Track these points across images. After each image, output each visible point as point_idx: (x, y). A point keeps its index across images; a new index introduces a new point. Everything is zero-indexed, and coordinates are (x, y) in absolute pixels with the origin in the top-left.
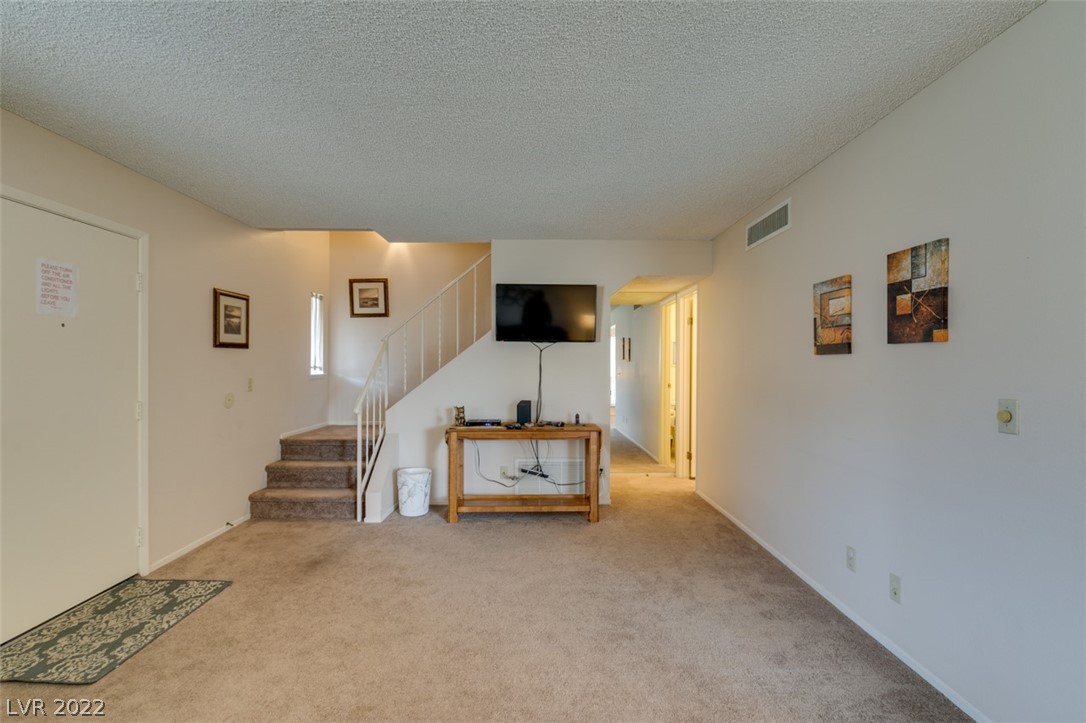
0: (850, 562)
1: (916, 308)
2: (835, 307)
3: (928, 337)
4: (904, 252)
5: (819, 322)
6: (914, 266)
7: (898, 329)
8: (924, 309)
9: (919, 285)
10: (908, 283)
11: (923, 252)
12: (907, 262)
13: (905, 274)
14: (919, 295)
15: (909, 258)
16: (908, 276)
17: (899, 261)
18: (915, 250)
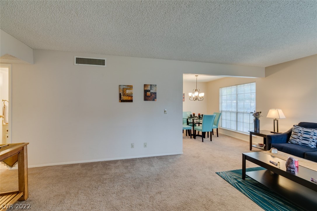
0: (132, 146)
1: (151, 95)
2: (128, 92)
3: (154, 100)
4: (149, 85)
5: (122, 94)
6: (151, 88)
7: (146, 98)
8: (153, 95)
9: (151, 91)
10: (150, 91)
11: (153, 86)
12: (149, 87)
13: (149, 88)
14: (152, 93)
15: (150, 86)
16: (150, 89)
17: (148, 86)
18: (151, 85)
